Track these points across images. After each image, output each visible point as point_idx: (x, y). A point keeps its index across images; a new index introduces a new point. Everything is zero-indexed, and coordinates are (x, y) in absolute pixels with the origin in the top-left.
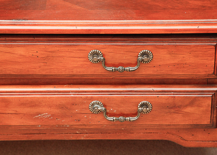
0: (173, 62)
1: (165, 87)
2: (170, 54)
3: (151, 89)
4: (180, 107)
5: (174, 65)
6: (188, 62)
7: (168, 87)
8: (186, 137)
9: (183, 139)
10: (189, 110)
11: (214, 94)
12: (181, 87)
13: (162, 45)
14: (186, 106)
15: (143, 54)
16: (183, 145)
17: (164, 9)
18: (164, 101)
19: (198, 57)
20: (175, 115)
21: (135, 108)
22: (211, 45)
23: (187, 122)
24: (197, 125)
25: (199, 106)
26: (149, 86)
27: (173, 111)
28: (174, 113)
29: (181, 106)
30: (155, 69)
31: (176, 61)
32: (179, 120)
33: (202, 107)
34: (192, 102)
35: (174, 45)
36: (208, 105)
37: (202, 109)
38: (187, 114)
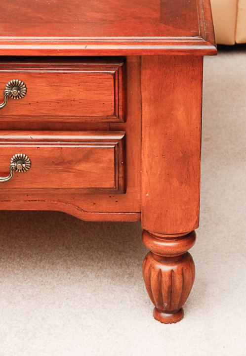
0: (56, 98)
1: (49, 134)
2: (51, 86)
3: (28, 137)
4: (70, 162)
5: (58, 102)
6: (77, 98)
7: (53, 134)
8: (84, 206)
9: (82, 210)
10: (83, 167)
11: (118, 144)
12: (71, 135)
13: (39, 73)
14: (80, 161)
15: (13, 86)
16: (82, 218)
18: (47, 154)
19: (90, 90)
20: (65, 175)
21: (7, 164)
22: (108, 74)
23: (83, 184)
24: (97, 189)
25: (97, 161)
26: (26, 132)
27: (60, 168)
28: (63, 171)
29: (72, 161)
30: (31, 108)
31: (60, 96)
32: (69, 181)
33: (101, 162)
34: (87, 156)
35: (55, 73)
36: (110, 160)
37: (101, 165)
38: (81, 173)
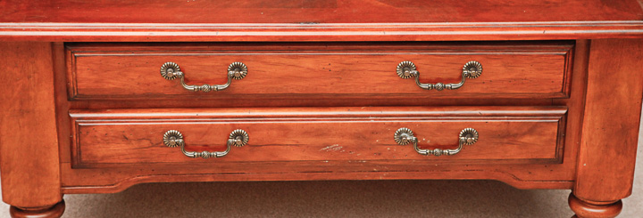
0: (509, 77)
1: (497, 109)
2: (505, 66)
3: (477, 112)
4: (516, 135)
5: (510, 80)
6: (528, 77)
7: (500, 109)
8: (520, 175)
9: (517, 179)
10: (527, 139)
12: (518, 110)
13: (496, 55)
14: (524, 134)
15: (469, 67)
16: (517, 186)
17: (495, 6)
18: (494, 128)
19: (541, 70)
20: (509, 147)
21: (456, 137)
22: (560, 55)
23: (525, 155)
24: (537, 159)
25: (541, 134)
26: (474, 108)
27: (505, 140)
28: (508, 143)
29: (517, 134)
30: (485, 86)
31: (513, 76)
32: (513, 153)
33: (544, 135)
34: (532, 130)
35: (510, 55)
36: (553, 133)
37: (544, 138)
38: (525, 145)
